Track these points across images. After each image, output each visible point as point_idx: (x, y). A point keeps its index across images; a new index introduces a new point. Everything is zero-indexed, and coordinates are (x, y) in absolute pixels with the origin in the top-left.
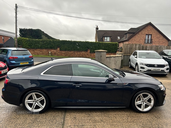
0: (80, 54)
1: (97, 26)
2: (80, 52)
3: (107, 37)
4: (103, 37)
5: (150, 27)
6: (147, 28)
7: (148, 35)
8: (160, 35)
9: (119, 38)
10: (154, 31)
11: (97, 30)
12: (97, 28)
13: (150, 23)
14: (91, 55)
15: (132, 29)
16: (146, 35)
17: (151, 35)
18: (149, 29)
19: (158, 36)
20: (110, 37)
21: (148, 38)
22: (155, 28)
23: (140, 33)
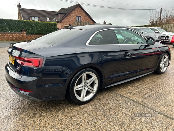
0: (12, 37)
1: (19, 3)
2: (12, 34)
3: (35, 17)
4: (29, 17)
5: (79, 9)
6: (76, 9)
7: (78, 16)
8: (88, 17)
9: (48, 19)
10: (82, 13)
11: (20, 8)
12: (19, 6)
13: (79, 4)
14: (28, 37)
15: (62, 9)
16: (77, 16)
17: (81, 16)
18: (78, 11)
19: (86, 18)
20: (38, 17)
21: (79, 19)
22: (83, 10)
23: (71, 14)
